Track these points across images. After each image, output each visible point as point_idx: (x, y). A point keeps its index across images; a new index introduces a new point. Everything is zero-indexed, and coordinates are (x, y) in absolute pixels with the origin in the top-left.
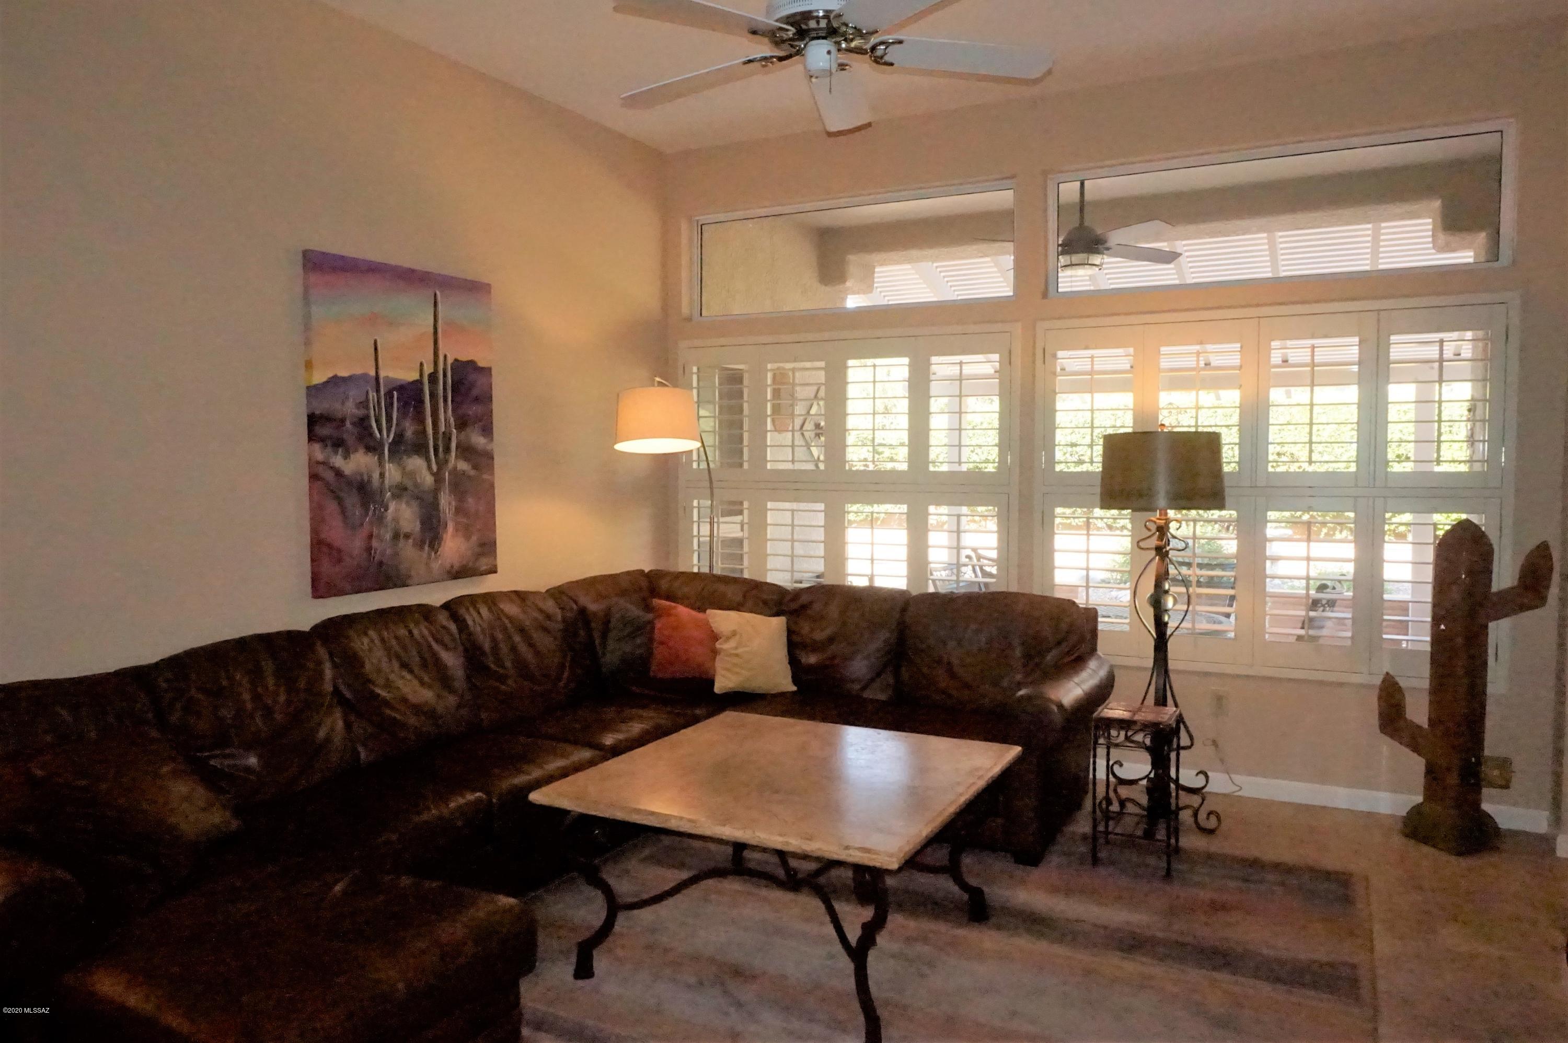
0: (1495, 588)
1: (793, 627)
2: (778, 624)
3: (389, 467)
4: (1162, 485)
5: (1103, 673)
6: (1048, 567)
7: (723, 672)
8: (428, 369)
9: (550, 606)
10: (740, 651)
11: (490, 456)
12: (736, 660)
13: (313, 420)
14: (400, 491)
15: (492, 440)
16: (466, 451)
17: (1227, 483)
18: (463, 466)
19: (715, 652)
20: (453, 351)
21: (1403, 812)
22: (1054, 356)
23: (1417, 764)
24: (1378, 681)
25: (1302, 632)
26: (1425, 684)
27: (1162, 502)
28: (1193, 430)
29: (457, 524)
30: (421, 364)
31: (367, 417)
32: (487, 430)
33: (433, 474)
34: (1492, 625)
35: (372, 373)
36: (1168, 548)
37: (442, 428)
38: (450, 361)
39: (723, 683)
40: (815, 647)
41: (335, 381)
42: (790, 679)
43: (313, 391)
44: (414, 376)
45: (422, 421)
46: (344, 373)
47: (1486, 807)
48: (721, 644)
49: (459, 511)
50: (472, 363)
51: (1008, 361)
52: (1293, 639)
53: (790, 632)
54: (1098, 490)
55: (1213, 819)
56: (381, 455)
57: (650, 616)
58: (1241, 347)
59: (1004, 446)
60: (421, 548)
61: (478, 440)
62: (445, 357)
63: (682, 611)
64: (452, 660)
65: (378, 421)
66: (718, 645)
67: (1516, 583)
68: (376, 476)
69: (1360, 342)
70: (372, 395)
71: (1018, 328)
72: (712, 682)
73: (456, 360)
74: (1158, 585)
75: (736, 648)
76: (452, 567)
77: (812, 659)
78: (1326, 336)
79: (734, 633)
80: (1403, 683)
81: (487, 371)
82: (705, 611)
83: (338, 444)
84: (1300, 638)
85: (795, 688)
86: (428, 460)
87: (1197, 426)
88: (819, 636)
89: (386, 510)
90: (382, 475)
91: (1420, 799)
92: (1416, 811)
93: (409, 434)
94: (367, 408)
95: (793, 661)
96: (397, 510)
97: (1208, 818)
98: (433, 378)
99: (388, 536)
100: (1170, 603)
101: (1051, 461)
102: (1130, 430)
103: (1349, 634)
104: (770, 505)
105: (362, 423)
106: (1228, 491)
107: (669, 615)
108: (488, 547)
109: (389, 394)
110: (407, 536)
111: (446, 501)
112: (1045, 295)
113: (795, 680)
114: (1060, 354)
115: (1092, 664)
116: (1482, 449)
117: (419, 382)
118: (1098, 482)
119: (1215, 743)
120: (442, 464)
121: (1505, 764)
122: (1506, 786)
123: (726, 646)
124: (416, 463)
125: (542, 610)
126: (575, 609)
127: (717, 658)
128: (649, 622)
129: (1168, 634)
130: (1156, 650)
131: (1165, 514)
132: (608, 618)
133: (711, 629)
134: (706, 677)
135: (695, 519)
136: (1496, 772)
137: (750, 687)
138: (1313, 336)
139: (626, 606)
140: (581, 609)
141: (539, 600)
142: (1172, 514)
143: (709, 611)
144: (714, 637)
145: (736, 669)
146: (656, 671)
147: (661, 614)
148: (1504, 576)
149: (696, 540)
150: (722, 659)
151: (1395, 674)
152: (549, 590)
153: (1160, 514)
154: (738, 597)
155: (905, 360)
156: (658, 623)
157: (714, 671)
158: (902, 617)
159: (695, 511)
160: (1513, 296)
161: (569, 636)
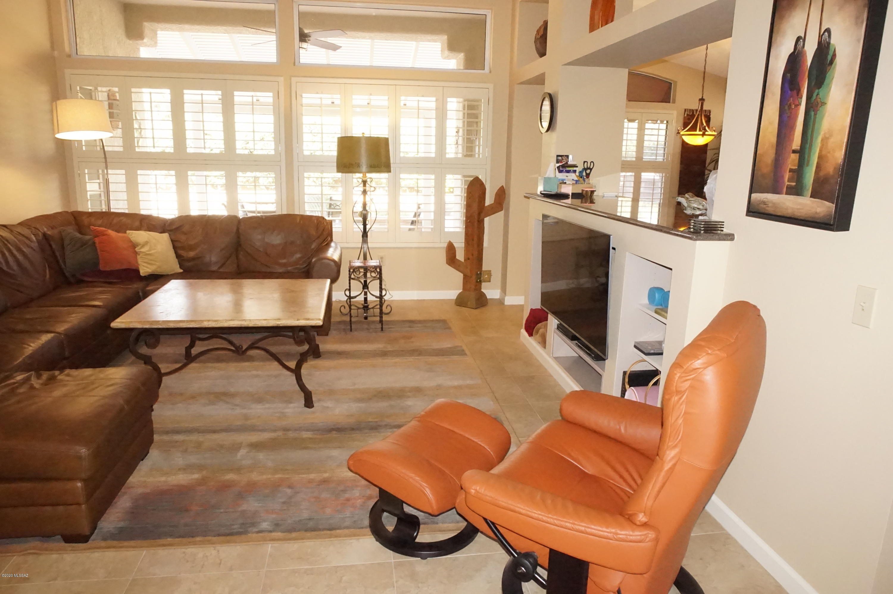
0: (486, 204)
1: (174, 238)
2: (166, 236)
4: (364, 161)
7: (145, 264)
9: (26, 231)
10: (153, 252)
12: (149, 257)
17: (392, 161)
19: (136, 254)
21: (455, 298)
22: (301, 96)
23: (461, 276)
24: (445, 245)
26: (463, 245)
27: (364, 168)
34: (486, 219)
36: (366, 191)
39: (144, 270)
40: (191, 248)
42: (178, 266)
47: (482, 290)
48: (140, 249)
51: (277, 96)
53: (173, 241)
54: (335, 164)
55: (389, 307)
57: (89, 237)
58: (388, 98)
59: (277, 140)
63: (111, 232)
66: (137, 249)
67: (493, 202)
69: (437, 100)
71: (281, 79)
72: (138, 271)
74: (364, 207)
75: (149, 250)
77: (192, 254)
78: (423, 96)
79: (146, 243)
82: (125, 233)
85: (182, 271)
87: (370, 134)
88: (192, 242)
91: (461, 291)
92: (460, 296)
95: (178, 256)
100: (369, 215)
101: (302, 149)
103: (432, 226)
104: (139, 172)
106: (392, 165)
107: (104, 235)
112: (294, 64)
113: (181, 267)
114: (304, 95)
115: (333, 245)
121: (489, 273)
122: (490, 281)
123: (142, 250)
125: (23, 235)
126: (40, 234)
127: (138, 257)
128: (90, 240)
129: (367, 230)
130: (363, 236)
131: (365, 175)
132: (62, 239)
133: (131, 241)
134: (134, 268)
135: (87, 181)
136: (486, 276)
137: (159, 271)
138: (418, 96)
139: (71, 231)
140: (44, 235)
141: (20, 230)
142: (369, 175)
143: (128, 232)
144: (134, 246)
145: (151, 262)
146: (102, 267)
147: (97, 234)
148: (489, 201)
149: (89, 193)
150: (141, 257)
151: (452, 242)
152: (21, 224)
153: (363, 175)
154: (137, 223)
155: (220, 92)
156: (97, 240)
157: (138, 264)
158: (238, 230)
159: (87, 176)
160: (491, 86)
161: (43, 250)
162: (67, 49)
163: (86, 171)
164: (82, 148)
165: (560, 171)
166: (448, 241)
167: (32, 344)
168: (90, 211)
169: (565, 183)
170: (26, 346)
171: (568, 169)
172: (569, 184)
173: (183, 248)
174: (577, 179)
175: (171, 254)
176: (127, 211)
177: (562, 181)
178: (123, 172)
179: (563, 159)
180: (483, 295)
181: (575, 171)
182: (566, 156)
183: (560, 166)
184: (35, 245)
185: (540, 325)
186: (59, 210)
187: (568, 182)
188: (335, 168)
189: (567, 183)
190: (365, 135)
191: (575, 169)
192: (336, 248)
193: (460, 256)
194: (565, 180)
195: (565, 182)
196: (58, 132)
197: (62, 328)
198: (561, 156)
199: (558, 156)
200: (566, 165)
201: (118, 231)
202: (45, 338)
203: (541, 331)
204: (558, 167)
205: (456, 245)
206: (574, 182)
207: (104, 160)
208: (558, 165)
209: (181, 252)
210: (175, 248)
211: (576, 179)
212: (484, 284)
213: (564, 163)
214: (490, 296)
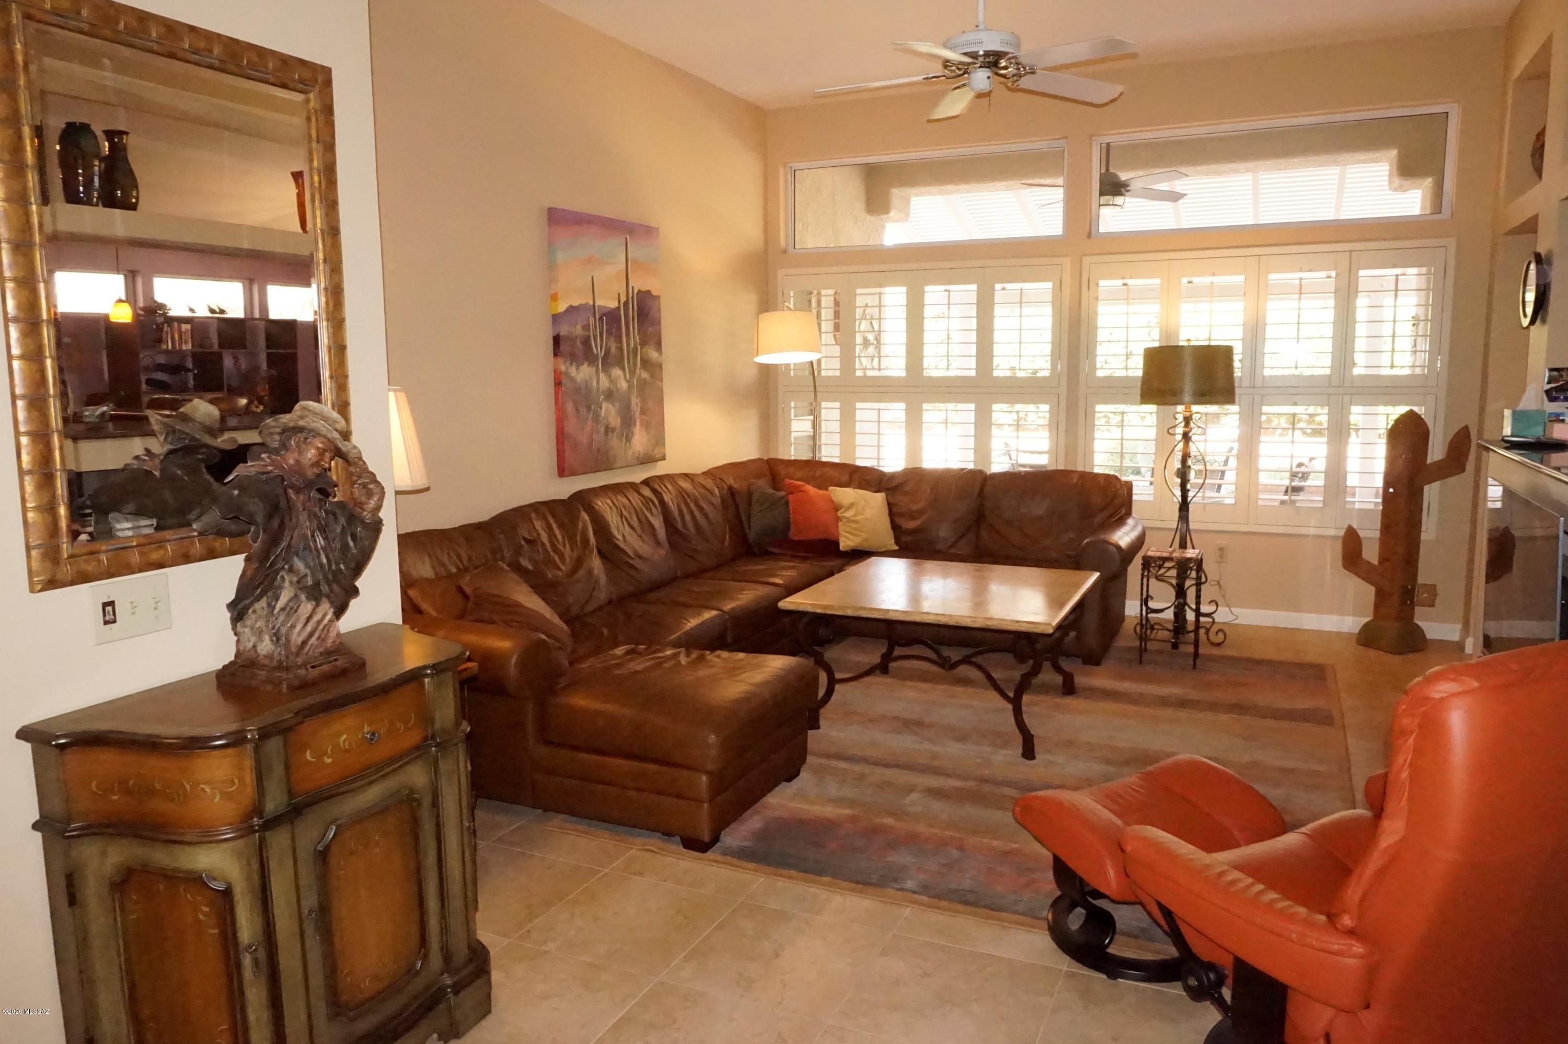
0: (1429, 461)
1: (891, 501)
2: (880, 497)
3: (602, 375)
4: (1188, 386)
5: (1139, 530)
6: (1089, 453)
7: (847, 535)
8: (623, 299)
9: (709, 483)
10: (859, 518)
11: (660, 366)
12: (854, 525)
13: (557, 340)
14: (610, 395)
15: (661, 354)
16: (646, 363)
17: (1237, 384)
18: (645, 375)
19: (838, 519)
20: (638, 284)
21: (1356, 631)
22: (1097, 284)
23: (1370, 591)
24: (1342, 533)
25: (1286, 498)
26: (1377, 534)
27: (1187, 398)
28: (1206, 343)
29: (642, 421)
30: (619, 294)
31: (589, 337)
32: (659, 346)
33: (628, 382)
34: (1426, 488)
35: (591, 303)
36: (1191, 434)
37: (632, 345)
38: (636, 291)
39: (846, 543)
40: (912, 516)
41: (571, 309)
42: (893, 541)
43: (556, 318)
44: (613, 304)
45: (621, 342)
46: (575, 304)
47: (1416, 622)
48: (843, 513)
49: (643, 412)
50: (649, 292)
51: (1059, 288)
52: (1277, 504)
53: (890, 505)
54: (1139, 391)
55: (1221, 635)
56: (597, 367)
57: (782, 493)
58: (1246, 278)
59: (1056, 355)
60: (621, 440)
61: (653, 355)
62: (633, 288)
63: (811, 490)
64: (658, 522)
65: (595, 340)
66: (839, 513)
67: (1444, 456)
68: (595, 384)
69: (1338, 275)
70: (591, 319)
71: (1067, 262)
72: (837, 544)
73: (639, 291)
74: (1184, 461)
75: (855, 515)
76: (639, 454)
77: (911, 525)
78: (1310, 270)
79: (851, 506)
80: (1362, 534)
81: (658, 297)
82: (827, 489)
83: (573, 358)
84: (1283, 502)
85: (897, 548)
86: (623, 369)
87: (1210, 340)
88: (915, 507)
89: (601, 408)
90: (598, 382)
91: (1370, 618)
92: (1367, 628)
93: (613, 350)
94: (589, 330)
95: (895, 527)
96: (607, 410)
97: (1217, 633)
98: (626, 304)
99: (602, 429)
100: (1192, 475)
101: (1094, 368)
102: (1157, 344)
103: (1321, 499)
104: (858, 405)
105: (586, 341)
106: (1237, 391)
107: (800, 491)
108: (659, 440)
109: (601, 319)
110: (613, 430)
111: (635, 401)
112: (1089, 236)
113: (897, 543)
114: (1102, 283)
115: (1130, 521)
116: (1423, 358)
117: (618, 308)
118: (1139, 384)
119: (1218, 583)
120: (632, 373)
121: (1432, 590)
122: (1433, 606)
123: (847, 515)
124: (616, 372)
125: (705, 488)
126: (726, 487)
127: (840, 524)
128: (783, 497)
129: (1189, 499)
130: (1181, 510)
131: (1190, 408)
132: (750, 494)
133: (833, 502)
134: (833, 539)
135: (792, 417)
136: (1426, 595)
137: (867, 546)
138: (1301, 270)
139: (763, 485)
140: (730, 488)
141: (701, 480)
142: (1195, 408)
143: (831, 488)
144: (836, 508)
145: (855, 532)
146: (794, 535)
147: (793, 490)
148: (1436, 452)
149: (793, 435)
150: (844, 525)
151: (1355, 527)
152: (704, 473)
153: (1186, 408)
154: (845, 478)
155: (974, 287)
156: (791, 498)
157: (838, 534)
158: (982, 490)
159: (793, 410)
160: (1451, 242)
161: (725, 507)
162: (783, 243)
163: (793, 404)
164: (790, 373)
165: (1552, 399)
166: (1346, 526)
167: (691, 620)
168: (793, 458)
170: (685, 621)
173: (901, 515)
175: (884, 523)
176: (837, 460)
177: (1553, 417)
178: (838, 405)
179: (1561, 376)
180: (1420, 632)
183: (1552, 388)
184: (717, 501)
186: (754, 456)
188: (1139, 397)
190: (1192, 343)
192: (1135, 527)
193: (1371, 553)
194: (1563, 414)
195: (1561, 418)
196: (757, 355)
197: (729, 606)
198: (1558, 370)
199: (1552, 370)
201: (819, 488)
202: (708, 615)
204: (1548, 392)
207: (812, 389)
208: (1549, 386)
209: (898, 520)
210: (891, 514)
212: (1418, 610)
213: (1561, 383)
214: (1429, 636)
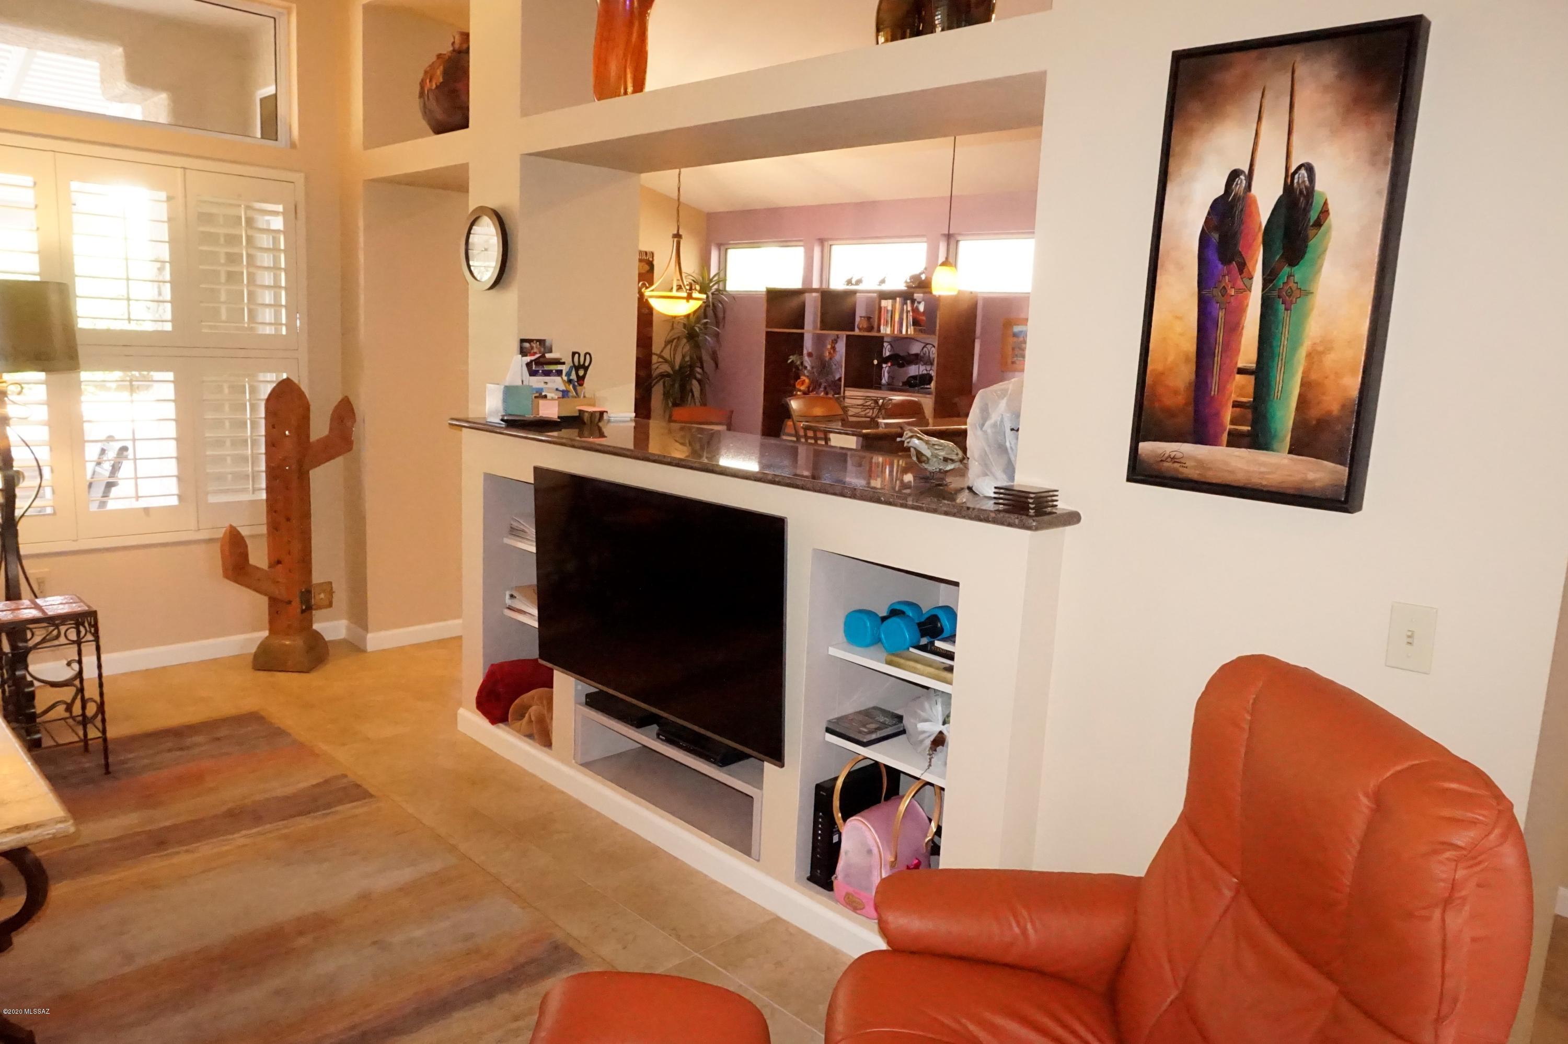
0: (311, 440)
23: (262, 601)
34: (313, 472)
47: (315, 626)
58: (34, 183)
67: (328, 432)
69: (169, 199)
91: (266, 633)
92: (264, 646)
122: (330, 606)
129: (17, 519)
136: (322, 596)
148: (319, 428)
160: (299, 178)
165: (533, 373)
166: (223, 525)
169: (545, 397)
171: (547, 368)
172: (552, 399)
174: (564, 388)
177: (537, 392)
179: (532, 348)
180: (317, 636)
181: (559, 373)
182: (537, 340)
183: (531, 361)
185: (526, 697)
187: (549, 395)
189: (548, 398)
191: (559, 367)
193: (259, 557)
194: (542, 390)
195: (543, 394)
198: (529, 341)
199: (522, 341)
200: (542, 360)
203: (533, 711)
204: (528, 365)
205: (244, 532)
206: (560, 394)
208: (528, 359)
211: (562, 387)
212: (316, 614)
213: (536, 356)
214: (328, 637)
